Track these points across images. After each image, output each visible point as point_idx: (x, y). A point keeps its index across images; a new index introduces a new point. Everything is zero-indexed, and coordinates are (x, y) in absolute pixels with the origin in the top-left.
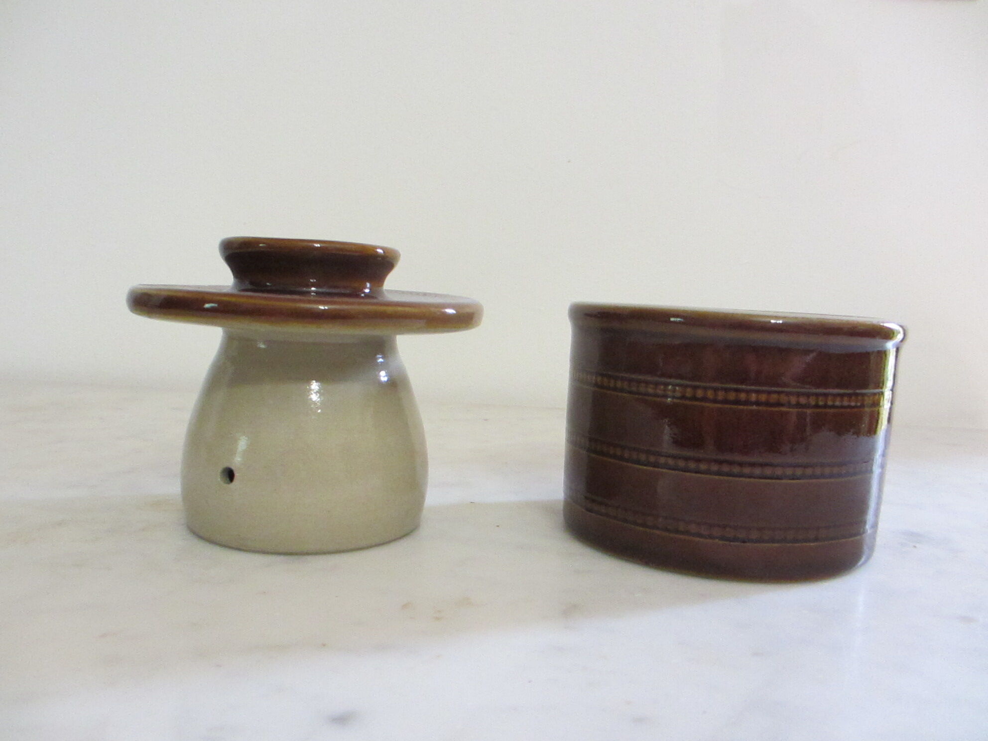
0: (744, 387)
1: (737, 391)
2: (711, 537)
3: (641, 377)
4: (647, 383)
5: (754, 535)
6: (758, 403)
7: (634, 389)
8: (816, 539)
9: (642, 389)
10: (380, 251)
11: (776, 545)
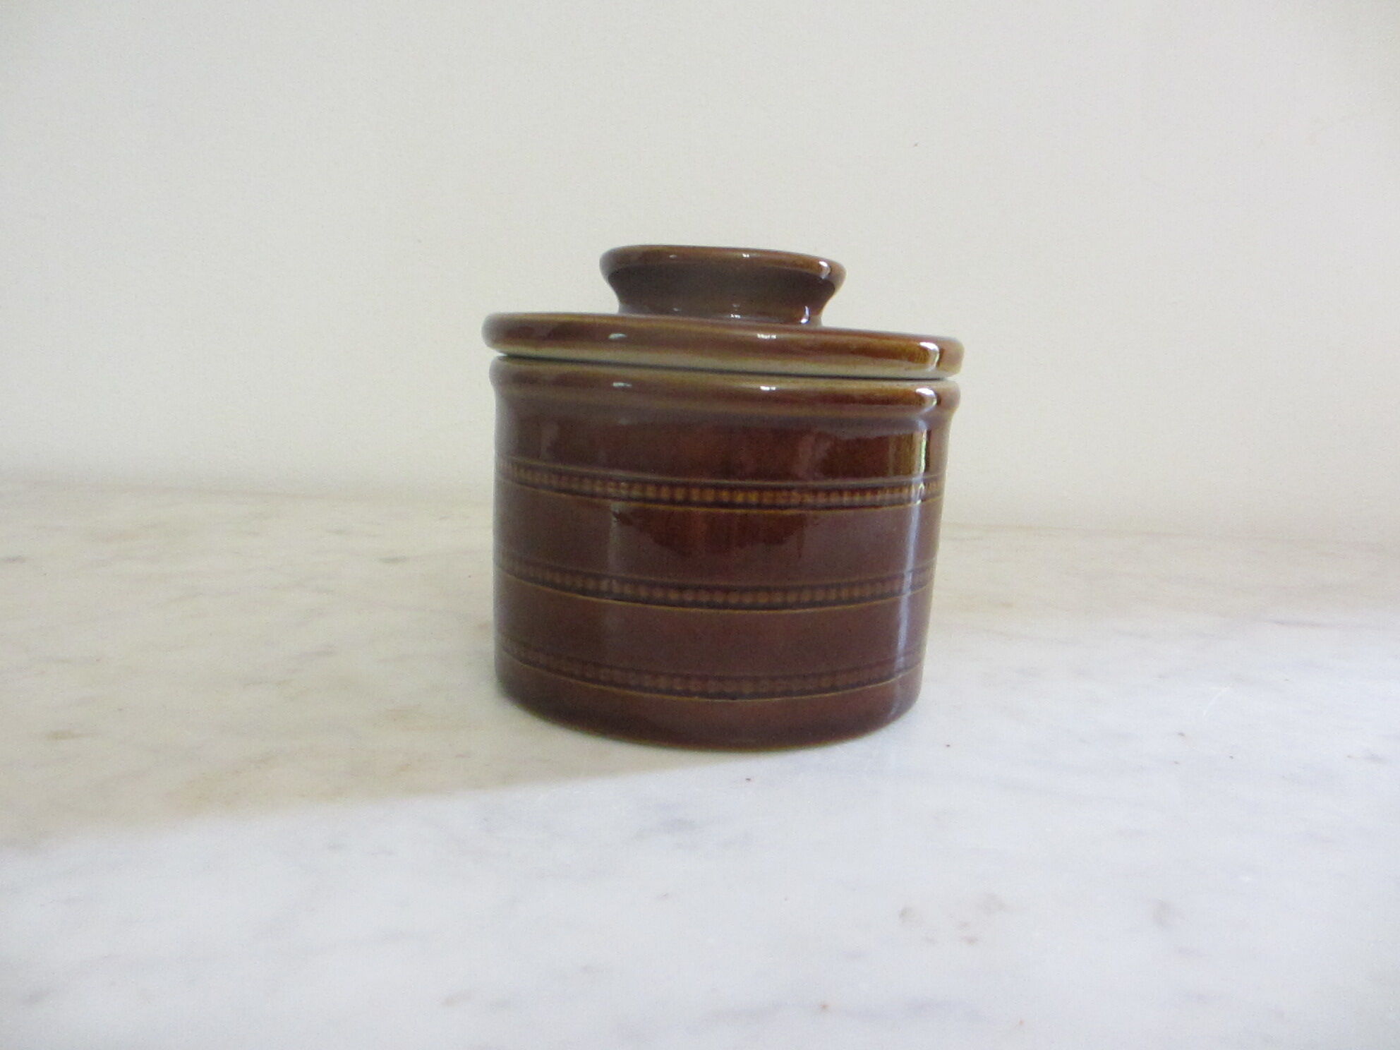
0: (726, 482)
1: (718, 488)
2: (688, 693)
3: (585, 470)
4: (594, 478)
5: (747, 688)
6: (745, 505)
7: (575, 486)
8: (833, 688)
9: (587, 487)
10: (824, 264)
11: (777, 700)
